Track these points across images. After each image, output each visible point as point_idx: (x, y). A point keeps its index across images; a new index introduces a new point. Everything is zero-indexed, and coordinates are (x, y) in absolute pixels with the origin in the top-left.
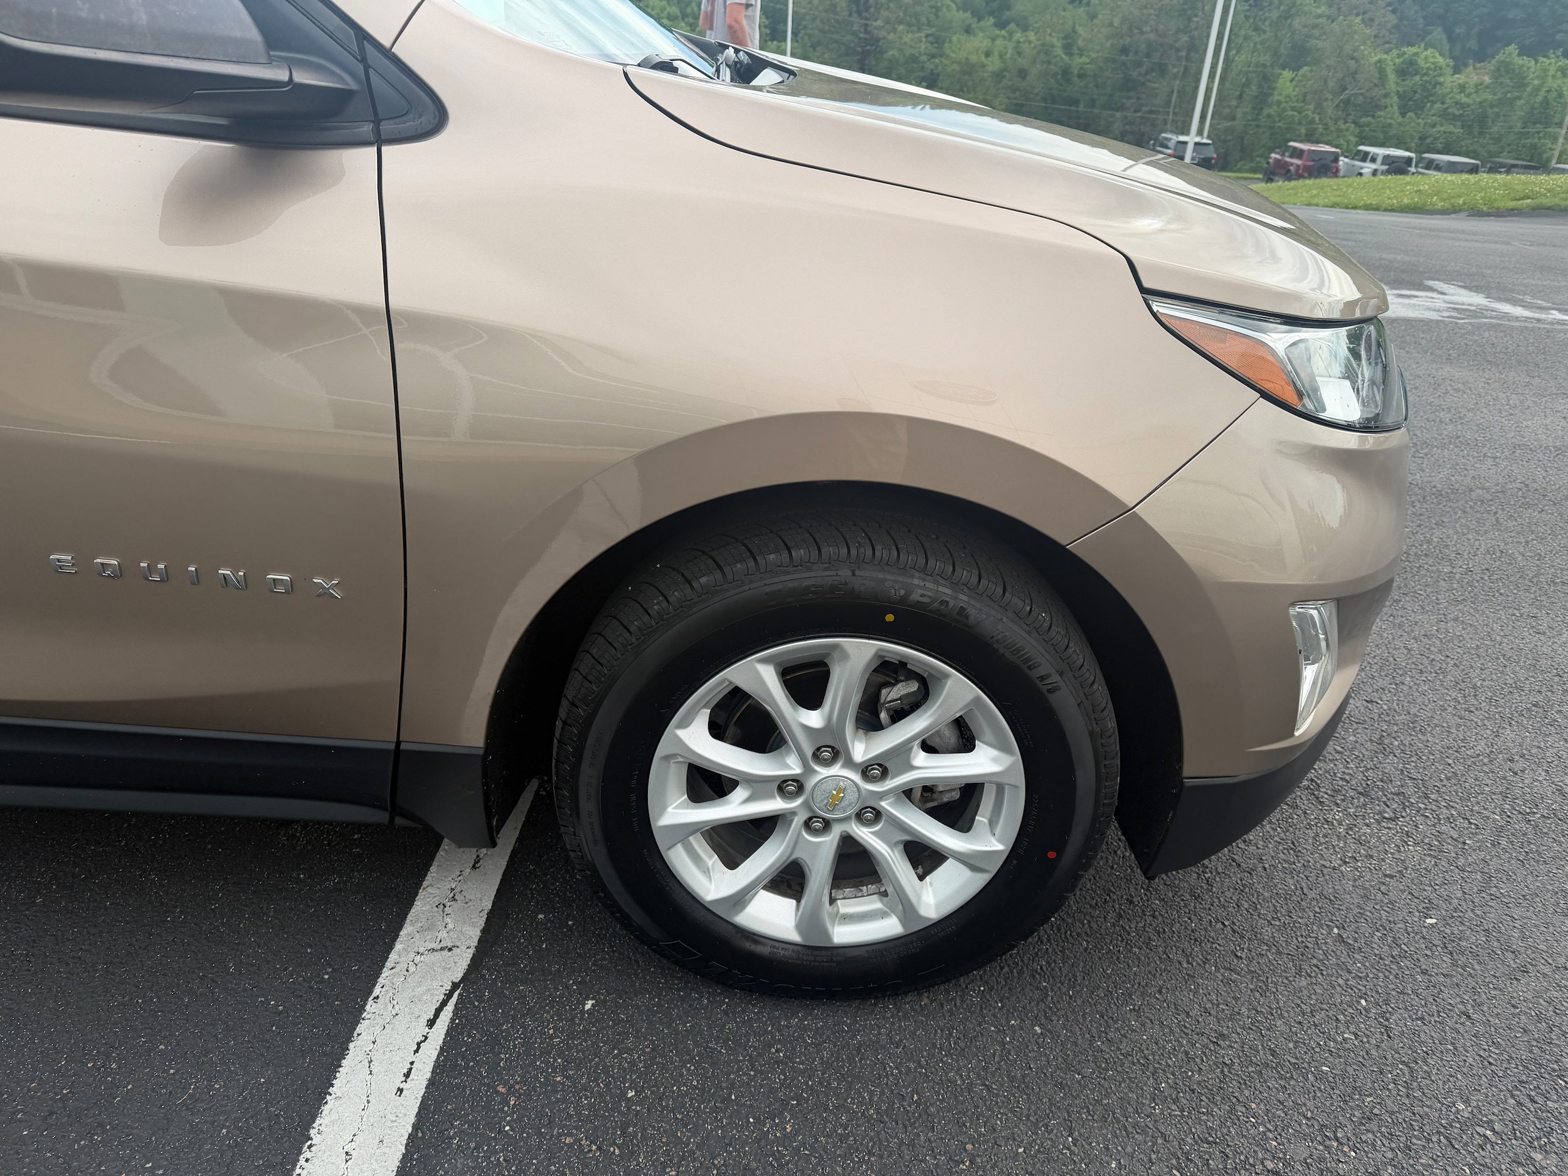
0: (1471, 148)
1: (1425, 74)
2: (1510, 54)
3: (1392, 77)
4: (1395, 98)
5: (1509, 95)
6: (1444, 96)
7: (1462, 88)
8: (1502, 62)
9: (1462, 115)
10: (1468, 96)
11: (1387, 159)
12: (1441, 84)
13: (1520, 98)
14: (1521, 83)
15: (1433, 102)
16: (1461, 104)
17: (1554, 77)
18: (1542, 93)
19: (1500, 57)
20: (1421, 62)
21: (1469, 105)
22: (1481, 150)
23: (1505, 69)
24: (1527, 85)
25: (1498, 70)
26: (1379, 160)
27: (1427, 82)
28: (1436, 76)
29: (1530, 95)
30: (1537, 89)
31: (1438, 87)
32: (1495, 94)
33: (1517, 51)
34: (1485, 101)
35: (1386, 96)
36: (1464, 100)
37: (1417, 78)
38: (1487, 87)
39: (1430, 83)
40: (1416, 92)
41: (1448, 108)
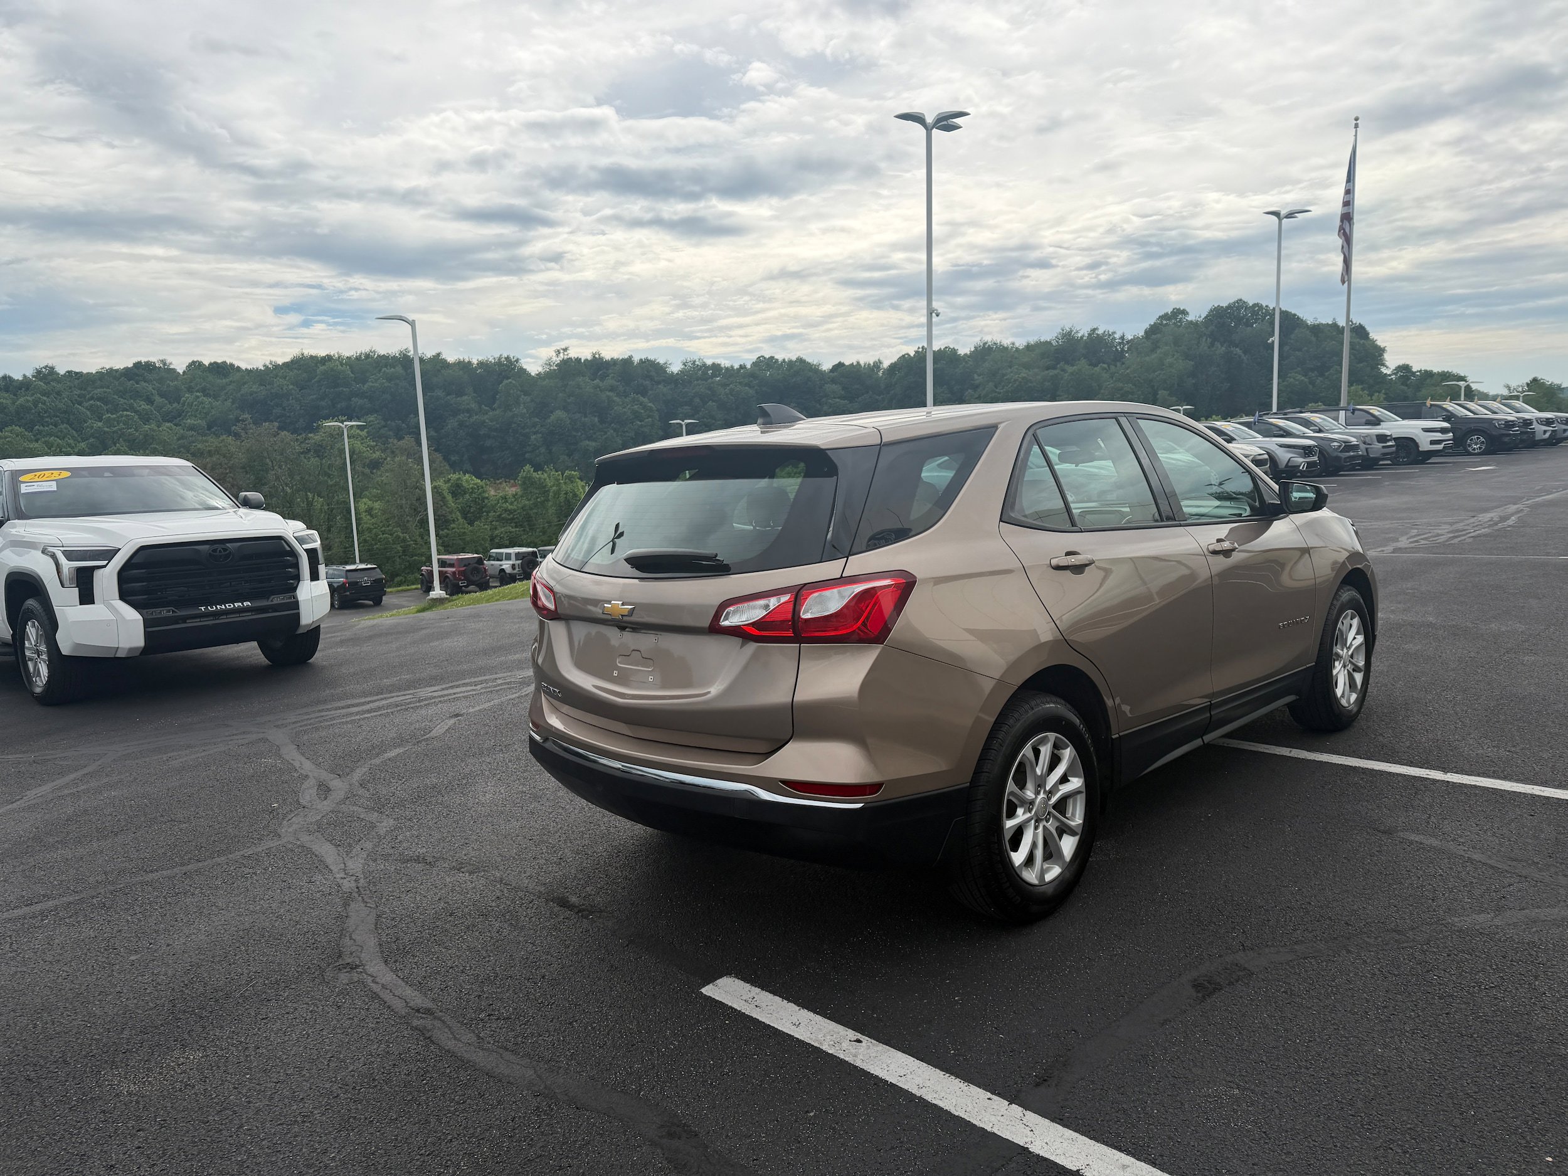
0: (529, 541)
1: (472, 493)
2: (529, 471)
3: (449, 497)
4: (458, 513)
5: (539, 500)
6: (493, 506)
7: (505, 498)
8: (525, 478)
9: (513, 519)
10: (512, 504)
11: (518, 555)
12: (487, 498)
13: (548, 500)
14: (543, 488)
15: (488, 512)
16: (509, 510)
17: (565, 483)
18: (562, 496)
19: (522, 474)
20: (465, 484)
21: (515, 511)
22: (536, 540)
23: (528, 483)
24: (549, 491)
25: (524, 483)
26: (513, 557)
27: (476, 498)
28: (481, 493)
29: (554, 497)
30: (557, 494)
31: (486, 501)
32: (529, 500)
33: (532, 469)
34: (525, 505)
35: (451, 513)
36: (510, 507)
37: (467, 496)
38: (522, 496)
39: (479, 498)
40: (470, 507)
41: (501, 515)
